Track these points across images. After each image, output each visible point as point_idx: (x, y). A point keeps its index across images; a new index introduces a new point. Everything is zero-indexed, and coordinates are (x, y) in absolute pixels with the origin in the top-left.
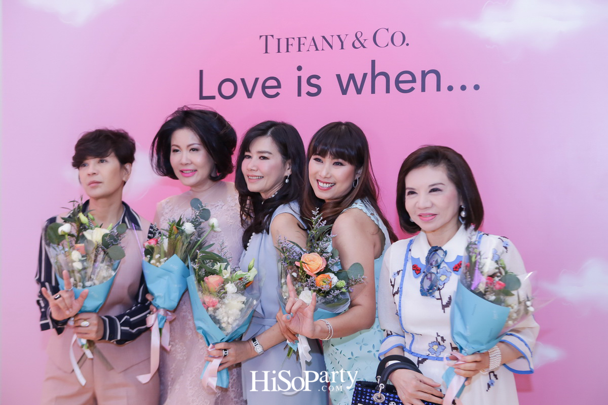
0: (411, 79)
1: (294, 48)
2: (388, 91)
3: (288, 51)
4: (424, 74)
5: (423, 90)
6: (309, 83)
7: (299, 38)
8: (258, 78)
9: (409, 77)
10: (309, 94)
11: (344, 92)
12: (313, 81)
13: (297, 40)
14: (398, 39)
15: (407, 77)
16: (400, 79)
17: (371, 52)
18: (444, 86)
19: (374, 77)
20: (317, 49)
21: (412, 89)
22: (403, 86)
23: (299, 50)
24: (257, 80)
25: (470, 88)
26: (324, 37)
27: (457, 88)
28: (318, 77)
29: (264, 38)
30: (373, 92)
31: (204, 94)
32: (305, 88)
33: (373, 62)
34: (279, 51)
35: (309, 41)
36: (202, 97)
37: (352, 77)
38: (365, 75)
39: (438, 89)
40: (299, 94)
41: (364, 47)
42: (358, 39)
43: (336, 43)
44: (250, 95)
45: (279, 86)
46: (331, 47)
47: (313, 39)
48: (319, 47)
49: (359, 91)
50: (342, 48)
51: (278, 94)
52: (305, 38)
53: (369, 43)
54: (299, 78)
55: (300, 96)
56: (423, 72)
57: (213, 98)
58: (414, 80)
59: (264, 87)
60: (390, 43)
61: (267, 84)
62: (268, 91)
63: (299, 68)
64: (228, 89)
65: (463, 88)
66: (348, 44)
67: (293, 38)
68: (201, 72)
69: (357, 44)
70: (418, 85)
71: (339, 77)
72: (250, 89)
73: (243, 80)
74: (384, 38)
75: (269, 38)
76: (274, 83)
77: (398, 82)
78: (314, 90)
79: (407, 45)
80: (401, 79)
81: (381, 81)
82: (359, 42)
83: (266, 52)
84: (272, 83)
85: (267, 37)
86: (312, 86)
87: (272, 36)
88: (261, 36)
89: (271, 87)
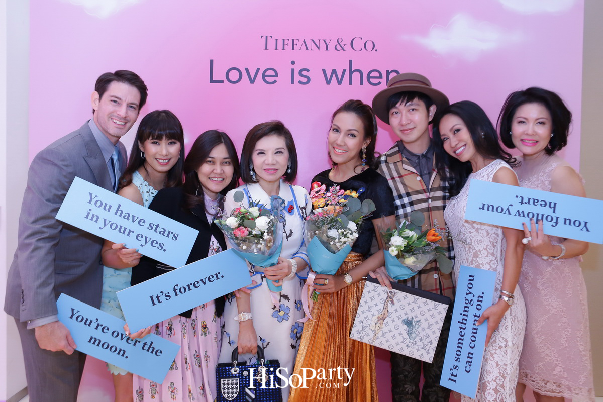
0: (379, 76)
1: (289, 47)
2: (361, 83)
3: (284, 49)
4: (388, 73)
6: (301, 74)
7: (293, 40)
8: (260, 69)
9: (377, 75)
10: (300, 82)
11: (328, 82)
12: (304, 73)
13: (291, 41)
14: (369, 46)
16: (371, 76)
17: (349, 54)
19: (351, 73)
20: (307, 49)
21: (380, 83)
22: (373, 81)
23: (293, 49)
24: (258, 70)
26: (312, 40)
28: (308, 71)
29: (264, 38)
30: (350, 83)
31: (214, 79)
32: (298, 78)
33: (351, 62)
34: (276, 49)
35: (301, 42)
36: (212, 81)
37: (334, 72)
38: (344, 71)
40: (293, 82)
41: (344, 50)
42: (339, 43)
43: (322, 45)
44: (252, 82)
45: (276, 75)
46: (319, 48)
47: (304, 41)
48: (309, 48)
49: (340, 82)
50: (327, 49)
51: (275, 82)
52: (298, 40)
53: (348, 47)
54: (293, 70)
55: (294, 84)
56: (388, 71)
57: (222, 82)
58: (381, 77)
59: (264, 76)
60: (363, 48)
61: (267, 73)
62: (268, 79)
64: (234, 76)
66: (331, 47)
67: (289, 40)
68: (212, 61)
69: (338, 47)
70: (384, 81)
71: (324, 71)
72: (252, 77)
73: (247, 70)
74: (358, 44)
75: (269, 38)
76: (273, 73)
77: (369, 77)
78: (305, 80)
79: (376, 50)
81: (356, 76)
82: (340, 46)
83: (266, 49)
84: (272, 73)
85: (267, 37)
86: (303, 77)
87: (272, 37)
88: (262, 37)
89: (269, 76)
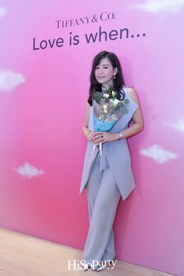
0: (116, 34)
1: (69, 25)
2: (106, 40)
3: (66, 26)
4: (121, 31)
5: (121, 38)
6: (74, 39)
7: (71, 20)
10: (74, 44)
11: (88, 42)
12: (76, 38)
13: (70, 21)
14: (111, 16)
15: (114, 33)
17: (100, 23)
18: (130, 36)
19: (100, 34)
20: (78, 24)
21: (116, 38)
22: (112, 37)
23: (71, 26)
24: (54, 40)
25: (141, 35)
26: (80, 19)
27: (135, 36)
28: (78, 36)
29: (57, 22)
30: (100, 41)
31: (35, 48)
32: (73, 41)
33: (100, 28)
34: (63, 27)
36: (34, 49)
37: (91, 35)
38: (97, 34)
39: (127, 37)
40: (71, 44)
41: (97, 21)
42: (94, 18)
43: (86, 21)
44: (52, 47)
45: (63, 42)
46: (83, 23)
47: (76, 20)
48: (79, 24)
49: (94, 41)
50: (88, 23)
51: (62, 45)
52: (73, 20)
53: (99, 19)
54: (71, 37)
56: (121, 30)
57: (38, 49)
58: (117, 34)
59: (57, 43)
60: (108, 18)
62: (59, 44)
63: (71, 33)
64: (44, 45)
65: (138, 36)
66: (90, 21)
68: (34, 39)
69: (94, 20)
70: (119, 36)
71: (86, 35)
72: (52, 44)
73: (49, 41)
74: (105, 16)
75: (59, 21)
77: (110, 35)
78: (76, 42)
79: (115, 18)
80: (112, 34)
81: (103, 35)
82: (95, 20)
83: (58, 28)
84: (60, 40)
85: (58, 21)
86: (75, 40)
87: (61, 20)
88: (56, 21)
89: (59, 42)
